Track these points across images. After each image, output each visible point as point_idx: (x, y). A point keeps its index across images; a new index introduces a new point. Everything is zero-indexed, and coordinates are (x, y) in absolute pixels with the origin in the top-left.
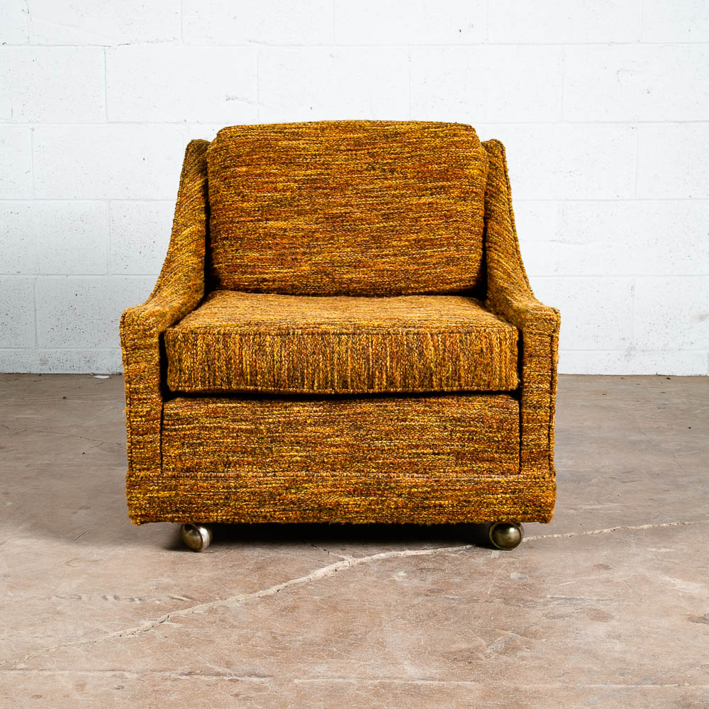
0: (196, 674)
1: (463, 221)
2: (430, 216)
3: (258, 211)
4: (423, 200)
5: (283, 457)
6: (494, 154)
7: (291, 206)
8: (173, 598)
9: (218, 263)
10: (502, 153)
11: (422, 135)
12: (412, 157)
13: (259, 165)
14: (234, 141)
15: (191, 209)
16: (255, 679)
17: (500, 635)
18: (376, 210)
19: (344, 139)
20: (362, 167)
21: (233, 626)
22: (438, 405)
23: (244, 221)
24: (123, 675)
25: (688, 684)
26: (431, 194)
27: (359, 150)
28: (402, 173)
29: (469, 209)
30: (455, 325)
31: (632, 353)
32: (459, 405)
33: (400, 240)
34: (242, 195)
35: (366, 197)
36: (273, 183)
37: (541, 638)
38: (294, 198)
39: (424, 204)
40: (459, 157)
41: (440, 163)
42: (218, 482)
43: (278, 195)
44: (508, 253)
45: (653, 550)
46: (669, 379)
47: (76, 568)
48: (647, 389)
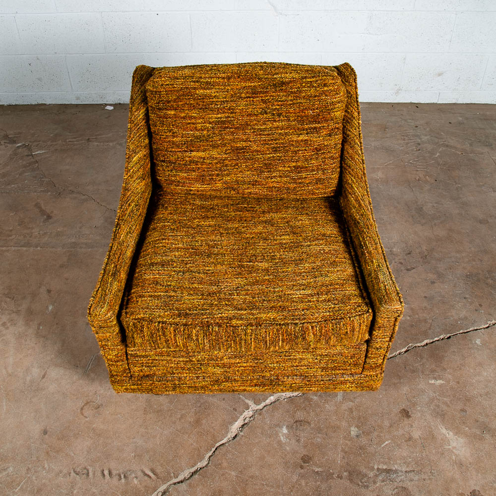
1: (328, 152)
2: (305, 150)
3: (185, 144)
4: (301, 138)
5: (208, 371)
7: (207, 141)
10: (355, 80)
11: (301, 85)
12: (293, 104)
13: (183, 110)
14: (164, 88)
15: (138, 136)
18: (268, 144)
19: (244, 87)
20: (257, 111)
23: (175, 151)
26: (307, 134)
27: (256, 97)
28: (286, 117)
29: (332, 142)
31: (400, 92)
33: (284, 167)
34: (172, 132)
35: (260, 135)
36: (194, 124)
38: (210, 135)
39: (302, 141)
40: (327, 103)
41: (314, 109)
42: (167, 382)
43: (197, 133)
44: (358, 177)
45: (432, 382)
46: (417, 107)
47: (86, 419)
48: (407, 122)
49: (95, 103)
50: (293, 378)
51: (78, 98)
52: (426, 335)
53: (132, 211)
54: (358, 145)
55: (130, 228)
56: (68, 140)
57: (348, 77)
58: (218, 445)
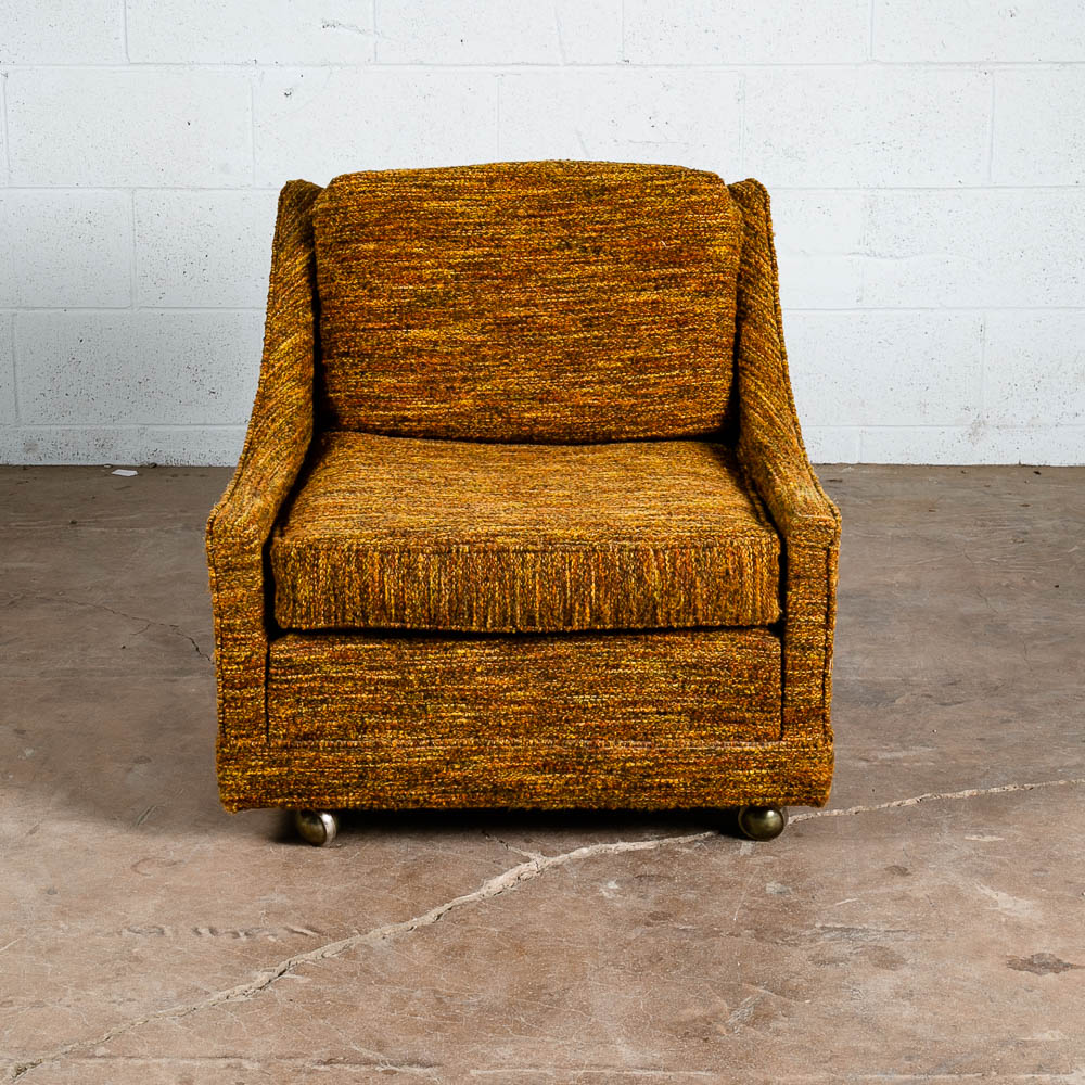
0: (339, 1062)
1: (703, 329)
2: (654, 322)
3: (394, 312)
4: (644, 297)
5: (441, 718)
6: (753, 209)
7: (444, 305)
8: (293, 932)
9: (335, 391)
10: (766, 205)
11: (642, 192)
12: (626, 228)
13: (395, 240)
14: (355, 200)
15: (291, 306)
16: (417, 1070)
17: (748, 993)
18: (572, 312)
19: (524, 198)
20: (550, 243)
21: (381, 981)
22: (665, 646)
23: (373, 329)
24: (240, 1065)
25: (995, 1073)
26: (656, 288)
27: (547, 216)
28: (611, 254)
29: (712, 310)
30: (689, 534)
31: (981, 430)
32: (695, 646)
33: (609, 360)
34: (369, 287)
35: (558, 291)
36: (417, 269)
37: (805, 999)
38: (450, 292)
39: (645, 303)
40: (698, 227)
41: (670, 238)
42: (349, 754)
43: (423, 288)
44: (770, 380)
45: (973, 838)
46: (1037, 472)
47: (147, 877)
48: (1001, 498)
50: (628, 745)
51: (30, 447)
54: (772, 325)
56: (13, 524)
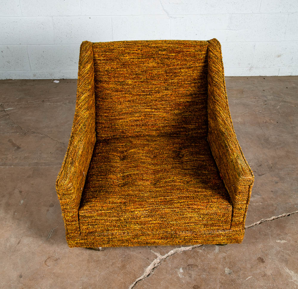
6: (216, 50)
10: (220, 48)
22: (198, 209)
31: (252, 69)
32: (207, 209)
42: (104, 237)
44: (223, 107)
45: (278, 242)
46: (264, 79)
47: (49, 267)
48: (258, 88)
49: (46, 79)
50: (186, 233)
51: (35, 75)
52: (273, 213)
53: (81, 128)
54: (223, 88)
55: (80, 138)
56: (29, 102)
57: (215, 47)
58: (137, 280)
